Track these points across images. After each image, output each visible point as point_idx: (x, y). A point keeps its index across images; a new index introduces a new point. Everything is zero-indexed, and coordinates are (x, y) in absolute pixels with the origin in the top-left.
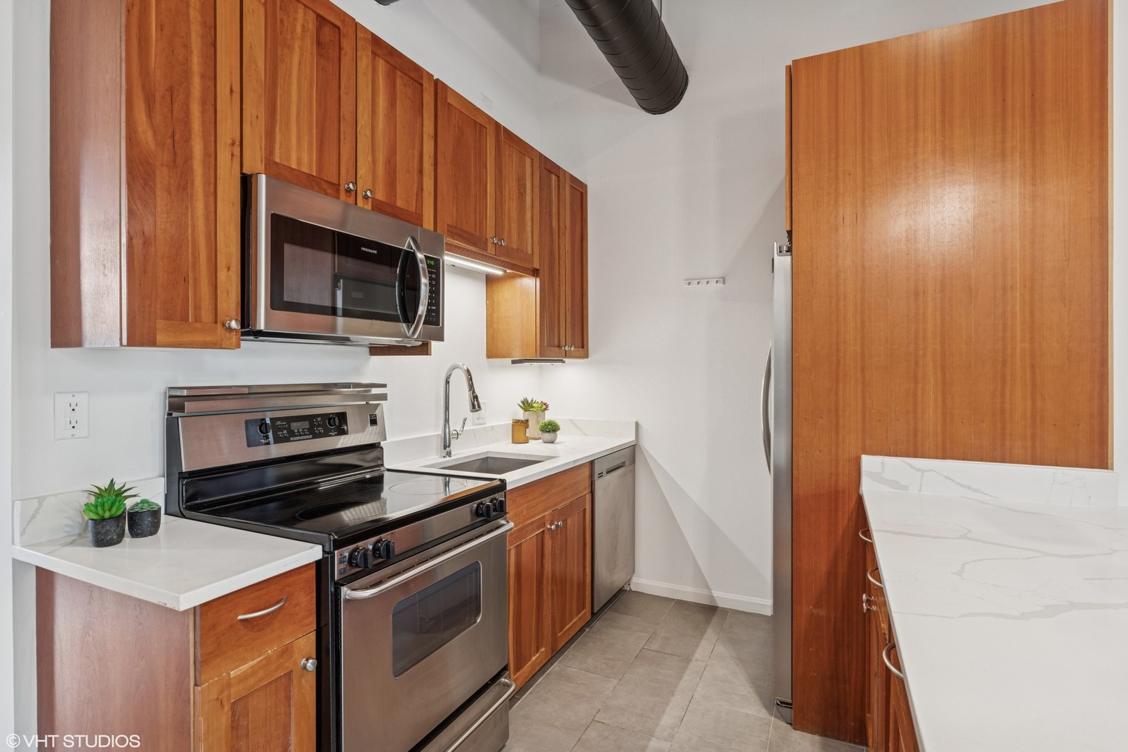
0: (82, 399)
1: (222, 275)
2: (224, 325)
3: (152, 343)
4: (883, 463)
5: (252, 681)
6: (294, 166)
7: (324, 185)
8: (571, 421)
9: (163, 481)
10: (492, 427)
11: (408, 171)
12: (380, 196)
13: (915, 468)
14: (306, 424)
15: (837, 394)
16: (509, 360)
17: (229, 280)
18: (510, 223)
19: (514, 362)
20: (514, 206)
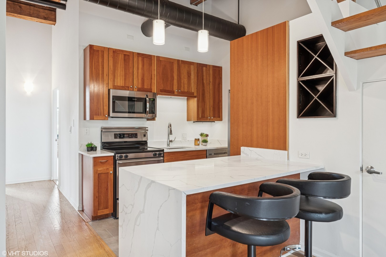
0: (88, 128)
1: (105, 107)
2: (105, 116)
3: (93, 119)
4: (244, 148)
5: (101, 171)
6: (119, 85)
7: (125, 87)
8: (218, 140)
9: (100, 144)
10: (188, 141)
11: (148, 79)
12: (140, 87)
13: (250, 150)
14: (127, 135)
15: (238, 130)
16: (192, 122)
17: (106, 108)
18: (184, 85)
19: (194, 122)
20: (186, 80)
